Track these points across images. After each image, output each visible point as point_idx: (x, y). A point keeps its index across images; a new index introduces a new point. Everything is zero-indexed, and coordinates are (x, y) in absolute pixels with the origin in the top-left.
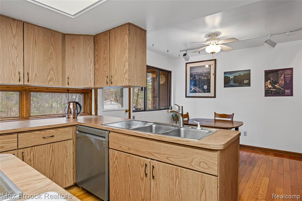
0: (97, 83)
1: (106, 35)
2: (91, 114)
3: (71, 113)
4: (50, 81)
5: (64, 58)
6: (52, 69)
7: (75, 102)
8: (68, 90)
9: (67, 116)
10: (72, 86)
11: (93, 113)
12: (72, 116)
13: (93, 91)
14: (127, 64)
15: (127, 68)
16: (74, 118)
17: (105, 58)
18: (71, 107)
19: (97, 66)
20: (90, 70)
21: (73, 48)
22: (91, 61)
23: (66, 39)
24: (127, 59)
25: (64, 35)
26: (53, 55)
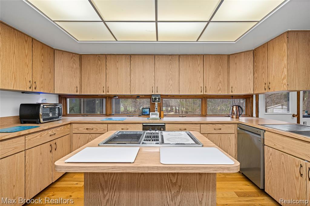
0: (256, 90)
1: (264, 47)
2: (252, 116)
3: (234, 114)
4: (219, 90)
5: (228, 73)
6: (220, 82)
7: (237, 106)
8: (232, 96)
9: (231, 116)
10: (235, 93)
11: (254, 115)
12: (235, 117)
13: (254, 96)
14: (285, 70)
15: (286, 73)
16: (236, 118)
17: (264, 67)
18: (235, 109)
19: (256, 75)
20: (250, 79)
21: (236, 64)
22: (251, 72)
23: (231, 58)
24: (285, 65)
25: (229, 56)
26: (221, 72)
